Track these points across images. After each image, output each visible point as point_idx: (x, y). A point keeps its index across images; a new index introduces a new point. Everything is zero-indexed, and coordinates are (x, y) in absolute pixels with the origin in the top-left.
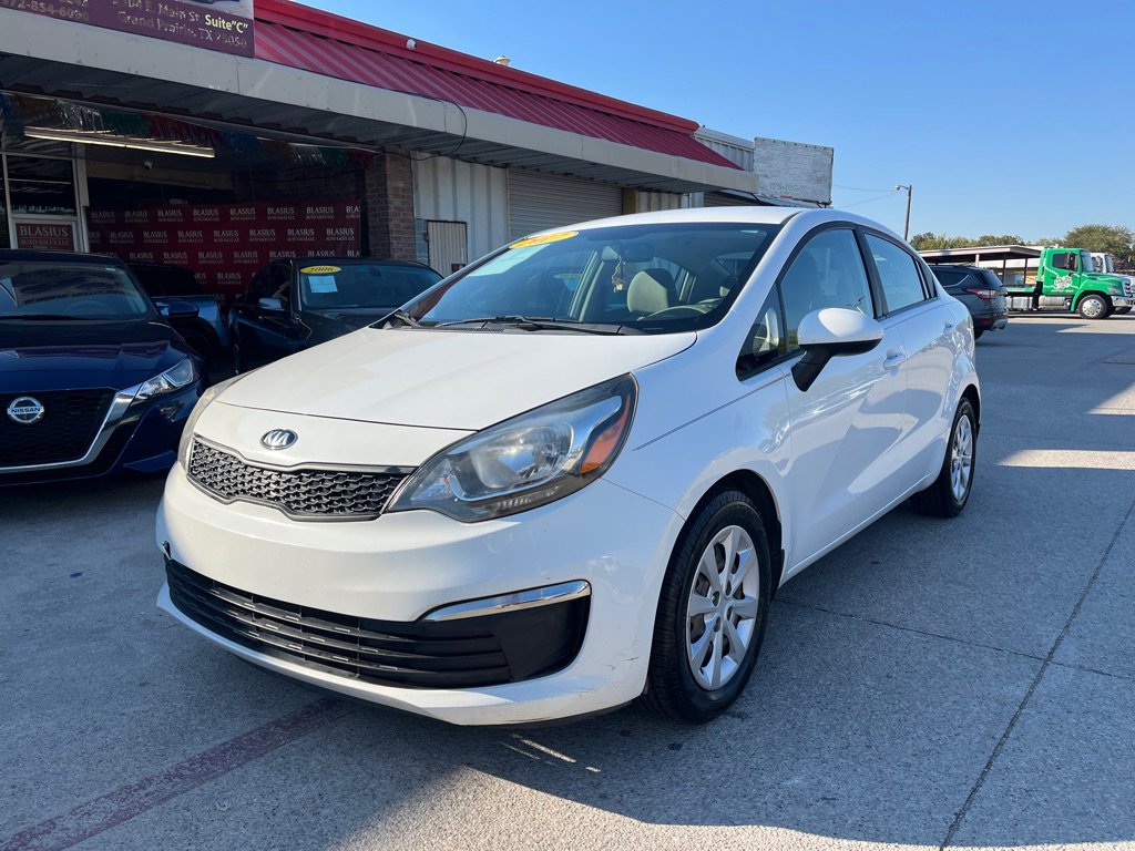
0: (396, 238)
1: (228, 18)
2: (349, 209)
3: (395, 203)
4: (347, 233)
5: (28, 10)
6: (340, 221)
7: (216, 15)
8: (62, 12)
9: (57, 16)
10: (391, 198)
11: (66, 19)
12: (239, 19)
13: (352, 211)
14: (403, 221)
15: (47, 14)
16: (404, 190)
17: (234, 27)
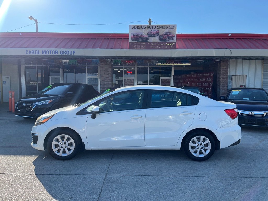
0: (222, 80)
1: (171, 43)
2: (211, 74)
3: (222, 72)
4: (210, 79)
5: (136, 49)
6: (209, 76)
7: (168, 43)
8: (141, 48)
9: (141, 49)
10: (221, 71)
11: (142, 49)
12: (173, 43)
13: (212, 74)
14: (225, 76)
15: (139, 49)
16: (225, 69)
17: (172, 44)
